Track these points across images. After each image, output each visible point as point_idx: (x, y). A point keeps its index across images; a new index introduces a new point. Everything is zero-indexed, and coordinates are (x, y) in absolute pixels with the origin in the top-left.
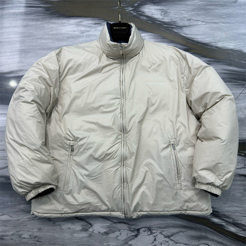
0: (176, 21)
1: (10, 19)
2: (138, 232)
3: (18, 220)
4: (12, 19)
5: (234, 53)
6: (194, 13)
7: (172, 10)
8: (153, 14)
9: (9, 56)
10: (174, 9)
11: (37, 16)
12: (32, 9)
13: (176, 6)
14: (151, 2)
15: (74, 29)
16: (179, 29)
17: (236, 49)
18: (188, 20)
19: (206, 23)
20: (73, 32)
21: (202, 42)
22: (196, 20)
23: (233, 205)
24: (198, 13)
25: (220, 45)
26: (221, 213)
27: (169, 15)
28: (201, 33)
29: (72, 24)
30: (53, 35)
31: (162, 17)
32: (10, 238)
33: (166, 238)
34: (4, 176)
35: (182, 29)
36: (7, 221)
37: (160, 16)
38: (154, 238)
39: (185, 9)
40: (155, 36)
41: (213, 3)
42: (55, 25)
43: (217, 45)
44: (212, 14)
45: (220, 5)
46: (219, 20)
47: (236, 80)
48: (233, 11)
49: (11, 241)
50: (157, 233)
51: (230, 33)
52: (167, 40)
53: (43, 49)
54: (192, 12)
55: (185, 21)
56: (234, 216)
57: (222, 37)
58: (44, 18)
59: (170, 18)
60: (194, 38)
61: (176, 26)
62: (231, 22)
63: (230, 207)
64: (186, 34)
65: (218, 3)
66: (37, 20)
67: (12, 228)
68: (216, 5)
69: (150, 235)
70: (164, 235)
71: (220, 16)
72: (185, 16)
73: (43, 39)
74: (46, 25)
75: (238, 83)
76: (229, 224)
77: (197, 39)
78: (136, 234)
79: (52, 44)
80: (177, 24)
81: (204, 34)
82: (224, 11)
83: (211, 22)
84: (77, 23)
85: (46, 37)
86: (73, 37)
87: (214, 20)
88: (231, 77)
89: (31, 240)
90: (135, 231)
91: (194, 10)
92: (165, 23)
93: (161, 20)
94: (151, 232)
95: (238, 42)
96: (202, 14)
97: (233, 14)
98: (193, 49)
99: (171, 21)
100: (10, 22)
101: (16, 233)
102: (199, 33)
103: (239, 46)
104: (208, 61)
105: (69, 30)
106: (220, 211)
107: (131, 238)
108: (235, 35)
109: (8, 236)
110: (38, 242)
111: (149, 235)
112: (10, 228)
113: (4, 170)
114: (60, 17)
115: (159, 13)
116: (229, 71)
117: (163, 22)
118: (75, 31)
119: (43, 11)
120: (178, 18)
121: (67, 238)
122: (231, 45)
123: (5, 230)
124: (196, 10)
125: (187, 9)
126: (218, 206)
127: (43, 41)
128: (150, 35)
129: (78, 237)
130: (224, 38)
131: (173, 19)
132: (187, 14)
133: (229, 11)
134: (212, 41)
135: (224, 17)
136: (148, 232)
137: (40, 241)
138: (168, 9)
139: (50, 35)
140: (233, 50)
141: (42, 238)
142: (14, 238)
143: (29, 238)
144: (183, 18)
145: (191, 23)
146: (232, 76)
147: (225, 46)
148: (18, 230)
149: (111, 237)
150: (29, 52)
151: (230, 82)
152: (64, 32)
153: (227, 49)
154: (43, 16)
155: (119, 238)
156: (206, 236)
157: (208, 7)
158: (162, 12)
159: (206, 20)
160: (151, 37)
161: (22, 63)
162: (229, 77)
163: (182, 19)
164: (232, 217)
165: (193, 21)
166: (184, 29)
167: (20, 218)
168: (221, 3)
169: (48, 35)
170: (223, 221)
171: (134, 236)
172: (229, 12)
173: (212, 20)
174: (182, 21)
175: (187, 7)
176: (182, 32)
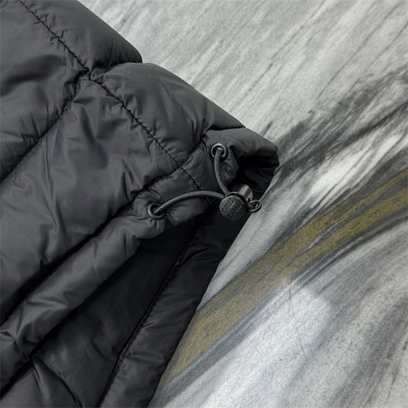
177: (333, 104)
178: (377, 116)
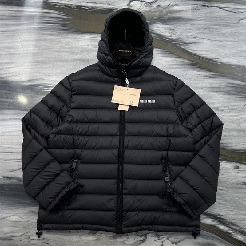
0: (183, 39)
1: (30, 33)
2: (145, 237)
3: (28, 221)
4: (31, 33)
5: (238, 68)
6: (199, 32)
7: (179, 29)
8: (162, 31)
9: (27, 66)
10: (181, 27)
11: (54, 31)
12: (49, 25)
13: (183, 25)
14: (160, 21)
15: (88, 44)
16: (186, 45)
17: (239, 65)
18: (194, 38)
19: (211, 41)
20: (87, 47)
21: (207, 58)
22: (201, 38)
23: (239, 213)
24: (203, 31)
25: (224, 60)
26: (228, 221)
27: (176, 33)
28: (206, 50)
29: (86, 40)
30: (68, 48)
31: (169, 35)
32: (19, 239)
33: (174, 244)
34: (16, 178)
35: (189, 45)
36: (17, 222)
37: (168, 34)
38: (161, 244)
39: (191, 28)
40: (163, 51)
41: (217, 23)
42: (71, 40)
43: (221, 61)
44: (217, 32)
45: (224, 25)
46: (223, 38)
47: (240, 93)
48: (236, 30)
49: (20, 242)
50: (164, 238)
51: (234, 50)
52: (174, 55)
53: (59, 61)
54: (198, 31)
55: (192, 39)
56: (241, 224)
57: (226, 54)
58: (61, 33)
59: (177, 36)
60: (199, 54)
61: (183, 43)
62: (235, 40)
63: (236, 215)
64: (192, 50)
65: (221, 23)
66: (55, 35)
67: (22, 229)
68: (220, 25)
69: (158, 241)
70: (171, 241)
71: (224, 35)
72: (192, 34)
73: (59, 52)
74: (62, 40)
75: (242, 95)
76: (236, 232)
77: (203, 55)
78: (144, 239)
79: (68, 57)
80: (184, 41)
81: (209, 51)
82: (228, 30)
83: (215, 40)
84: (91, 38)
85: (62, 50)
86: (87, 51)
87: (219, 38)
88: (235, 90)
89: (39, 241)
90: (142, 235)
91: (200, 29)
92: (172, 40)
93: (169, 37)
94: (158, 238)
95: (241, 58)
96: (207, 33)
97: (236, 33)
98: (199, 64)
99: (178, 38)
100: (29, 36)
101: (26, 234)
102: (205, 50)
103: (242, 62)
104: (213, 75)
105: (83, 44)
106: (227, 219)
107: (138, 243)
108: (238, 52)
109: (17, 237)
110: (46, 244)
111: (156, 240)
112: (19, 229)
113: (17, 171)
114: (75, 33)
115: (167, 31)
116: (234, 85)
117: (170, 39)
118: (89, 45)
119: (60, 27)
120: (184, 35)
121: (74, 241)
122: (234, 61)
123: (14, 231)
124: (201, 29)
125: (193, 28)
126: (225, 214)
127: (60, 54)
128: (158, 51)
129: (86, 240)
130: (228, 54)
131: (180, 37)
132: (193, 32)
133: (233, 30)
134: (217, 57)
135: (227, 35)
136: (155, 237)
137: (49, 243)
138: (175, 28)
139: (66, 48)
140: (237, 65)
141: (50, 240)
142: (23, 239)
143: (37, 240)
144: (190, 36)
145: (197, 40)
146: (237, 90)
147: (229, 62)
148: (27, 231)
149: (118, 242)
150: (45, 63)
151: (235, 95)
152: (78, 46)
153: (231, 65)
154: (60, 32)
155: (126, 242)
156: (213, 243)
157: (213, 27)
158: (169, 30)
159: (211, 38)
160: (159, 52)
161: (39, 72)
162: (234, 90)
163: (188, 37)
164: (239, 225)
165: (199, 39)
166: (190, 46)
167: (29, 219)
168: (225, 23)
169: (64, 48)
170: (230, 229)
171: (141, 241)
172: (233, 32)
173: (217, 38)
174: (189, 39)
175: (193, 26)
176: (188, 48)
177: (231, 222)
178: (233, 228)
